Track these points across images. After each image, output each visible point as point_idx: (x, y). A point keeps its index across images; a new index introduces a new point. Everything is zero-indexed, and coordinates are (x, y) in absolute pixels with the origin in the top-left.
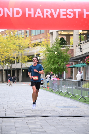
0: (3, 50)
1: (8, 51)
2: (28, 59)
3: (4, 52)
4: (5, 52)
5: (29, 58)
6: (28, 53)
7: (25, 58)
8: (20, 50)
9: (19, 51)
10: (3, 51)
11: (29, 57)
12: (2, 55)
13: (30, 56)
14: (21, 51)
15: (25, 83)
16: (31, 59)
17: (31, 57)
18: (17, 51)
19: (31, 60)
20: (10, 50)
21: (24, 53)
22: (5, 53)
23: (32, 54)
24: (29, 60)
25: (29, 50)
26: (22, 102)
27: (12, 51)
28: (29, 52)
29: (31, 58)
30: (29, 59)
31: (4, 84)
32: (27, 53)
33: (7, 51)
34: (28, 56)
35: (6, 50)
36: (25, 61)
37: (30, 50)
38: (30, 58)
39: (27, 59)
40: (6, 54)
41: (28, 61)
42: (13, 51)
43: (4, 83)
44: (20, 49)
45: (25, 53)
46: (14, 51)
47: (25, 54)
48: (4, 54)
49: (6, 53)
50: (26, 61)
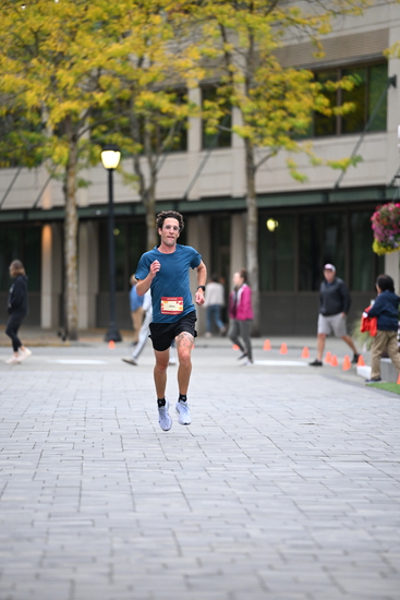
0: (69, 9)
1: (119, 17)
2: (324, 101)
3: (79, 33)
4: (91, 30)
5: (325, 93)
6: (320, 37)
7: (286, 88)
8: (242, 13)
9: (229, 22)
10: (66, 17)
11: (330, 85)
12: (58, 59)
13: (345, 70)
14: (252, 19)
15: (284, 342)
16: (348, 107)
17: (347, 84)
18: (212, 17)
19: (346, 118)
20: (141, 6)
21: (282, 44)
22: (87, 41)
23: (367, 51)
24: (328, 112)
25: (335, 14)
26: (254, 532)
27: (157, 19)
28: (332, 35)
29: (345, 96)
30: (333, 104)
31: (73, 349)
32: (315, 43)
33: (104, 23)
34: (320, 74)
35: (93, 12)
36: (286, 125)
37: (342, 13)
38: (334, 97)
39: (305, 103)
40: (94, 51)
41: (323, 126)
42: (169, 21)
43: (82, 341)
44: (236, 7)
45: (291, 36)
46: (179, 18)
47: (285, 54)
48: (75, 48)
49: (102, 43)
50: (302, 121)
